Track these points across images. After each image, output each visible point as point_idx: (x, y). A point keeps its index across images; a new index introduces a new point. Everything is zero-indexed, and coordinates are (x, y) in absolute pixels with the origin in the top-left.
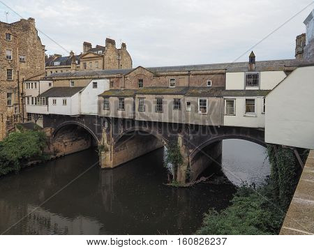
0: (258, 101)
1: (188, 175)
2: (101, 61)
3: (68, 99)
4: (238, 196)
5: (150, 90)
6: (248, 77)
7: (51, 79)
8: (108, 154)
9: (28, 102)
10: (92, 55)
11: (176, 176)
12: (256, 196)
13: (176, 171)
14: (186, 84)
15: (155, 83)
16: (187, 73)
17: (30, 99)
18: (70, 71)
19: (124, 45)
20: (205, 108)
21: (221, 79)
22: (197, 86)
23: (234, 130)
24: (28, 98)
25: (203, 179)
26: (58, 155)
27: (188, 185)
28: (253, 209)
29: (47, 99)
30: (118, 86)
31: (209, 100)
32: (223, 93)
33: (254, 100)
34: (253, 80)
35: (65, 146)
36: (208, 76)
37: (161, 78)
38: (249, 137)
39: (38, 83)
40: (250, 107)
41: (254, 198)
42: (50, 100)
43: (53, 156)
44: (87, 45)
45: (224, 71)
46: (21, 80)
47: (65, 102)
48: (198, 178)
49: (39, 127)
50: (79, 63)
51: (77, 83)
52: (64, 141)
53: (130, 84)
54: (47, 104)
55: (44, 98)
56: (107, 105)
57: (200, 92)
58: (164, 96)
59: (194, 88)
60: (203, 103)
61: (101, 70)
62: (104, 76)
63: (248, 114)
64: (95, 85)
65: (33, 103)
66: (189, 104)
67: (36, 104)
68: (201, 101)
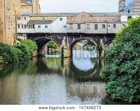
2: (30, 8)
6: (128, 17)
8: (66, 51)
9: (19, 27)
10: (24, 4)
14: (104, 20)
16: (105, 15)
20: (115, 27)
22: (108, 20)
31: (116, 24)
32: (121, 22)
36: (113, 17)
37: (93, 17)
42: (36, 26)
53: (78, 19)
54: (34, 27)
56: (71, 28)
58: (98, 23)
60: (115, 25)
62: (64, 15)
64: (61, 19)
65: (22, 27)
66: (109, 26)
67: (25, 28)
68: (114, 25)
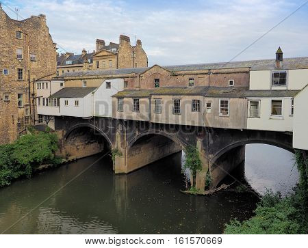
0: (286, 102)
1: (207, 182)
2: (114, 60)
3: (80, 100)
4: (262, 206)
5: (167, 91)
6: (275, 75)
7: (62, 79)
8: (123, 159)
9: (39, 104)
10: (105, 53)
11: (194, 183)
12: (282, 206)
13: (194, 177)
14: (206, 84)
15: (172, 82)
16: (207, 71)
17: (41, 99)
18: (82, 70)
19: (139, 42)
20: (227, 110)
21: (245, 78)
22: (217, 85)
23: (259, 134)
24: (39, 99)
25: (224, 186)
26: (70, 158)
27: (207, 192)
28: (279, 221)
29: (58, 99)
30: (132, 86)
31: (230, 101)
32: (247, 93)
33: (281, 101)
34: (280, 79)
35: (78, 149)
36: (230, 75)
37: (179, 77)
38: (275, 141)
39: (49, 83)
40: (276, 109)
41: (280, 208)
42: (62, 101)
43: (65, 160)
44: (100, 42)
45: (247, 70)
46: (31, 80)
47: (77, 103)
48: (219, 186)
49: (50, 130)
50: (92, 62)
51: (90, 83)
52: (76, 144)
53: (145, 84)
54: (59, 105)
55: (55, 99)
56: (121, 108)
57: (221, 92)
58: (182, 96)
59: (214, 88)
60: (224, 105)
61: (115, 69)
62: (118, 76)
63: (275, 116)
64: (109, 85)
65: (44, 105)
66: (209, 105)
67: (47, 105)
68: (222, 102)
